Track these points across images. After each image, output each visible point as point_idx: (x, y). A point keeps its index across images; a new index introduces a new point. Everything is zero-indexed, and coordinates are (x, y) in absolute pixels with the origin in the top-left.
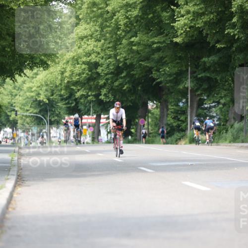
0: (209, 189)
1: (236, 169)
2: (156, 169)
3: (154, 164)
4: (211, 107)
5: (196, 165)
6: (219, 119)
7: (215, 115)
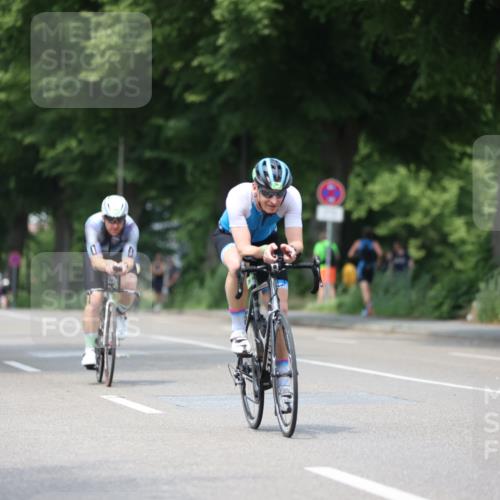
0: (158, 412)
1: (219, 367)
2: (45, 365)
3: (41, 355)
4: (167, 230)
5: (132, 357)
6: (184, 256)
7: (174, 245)
